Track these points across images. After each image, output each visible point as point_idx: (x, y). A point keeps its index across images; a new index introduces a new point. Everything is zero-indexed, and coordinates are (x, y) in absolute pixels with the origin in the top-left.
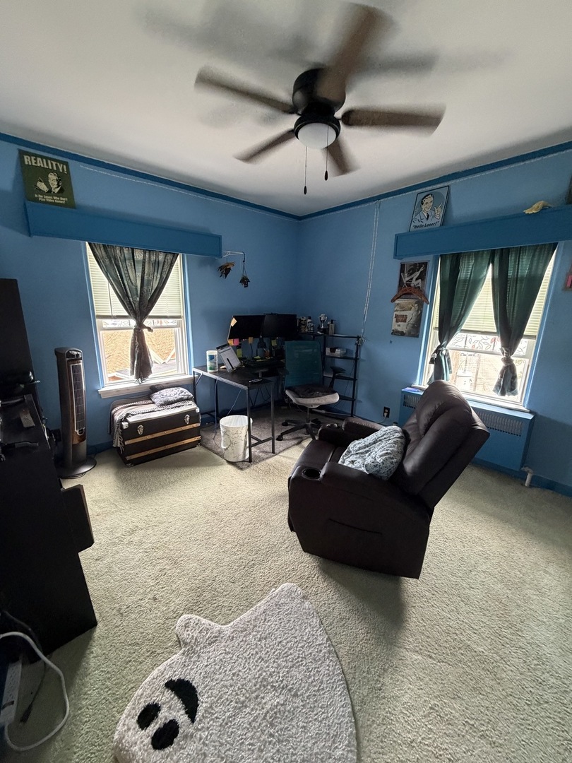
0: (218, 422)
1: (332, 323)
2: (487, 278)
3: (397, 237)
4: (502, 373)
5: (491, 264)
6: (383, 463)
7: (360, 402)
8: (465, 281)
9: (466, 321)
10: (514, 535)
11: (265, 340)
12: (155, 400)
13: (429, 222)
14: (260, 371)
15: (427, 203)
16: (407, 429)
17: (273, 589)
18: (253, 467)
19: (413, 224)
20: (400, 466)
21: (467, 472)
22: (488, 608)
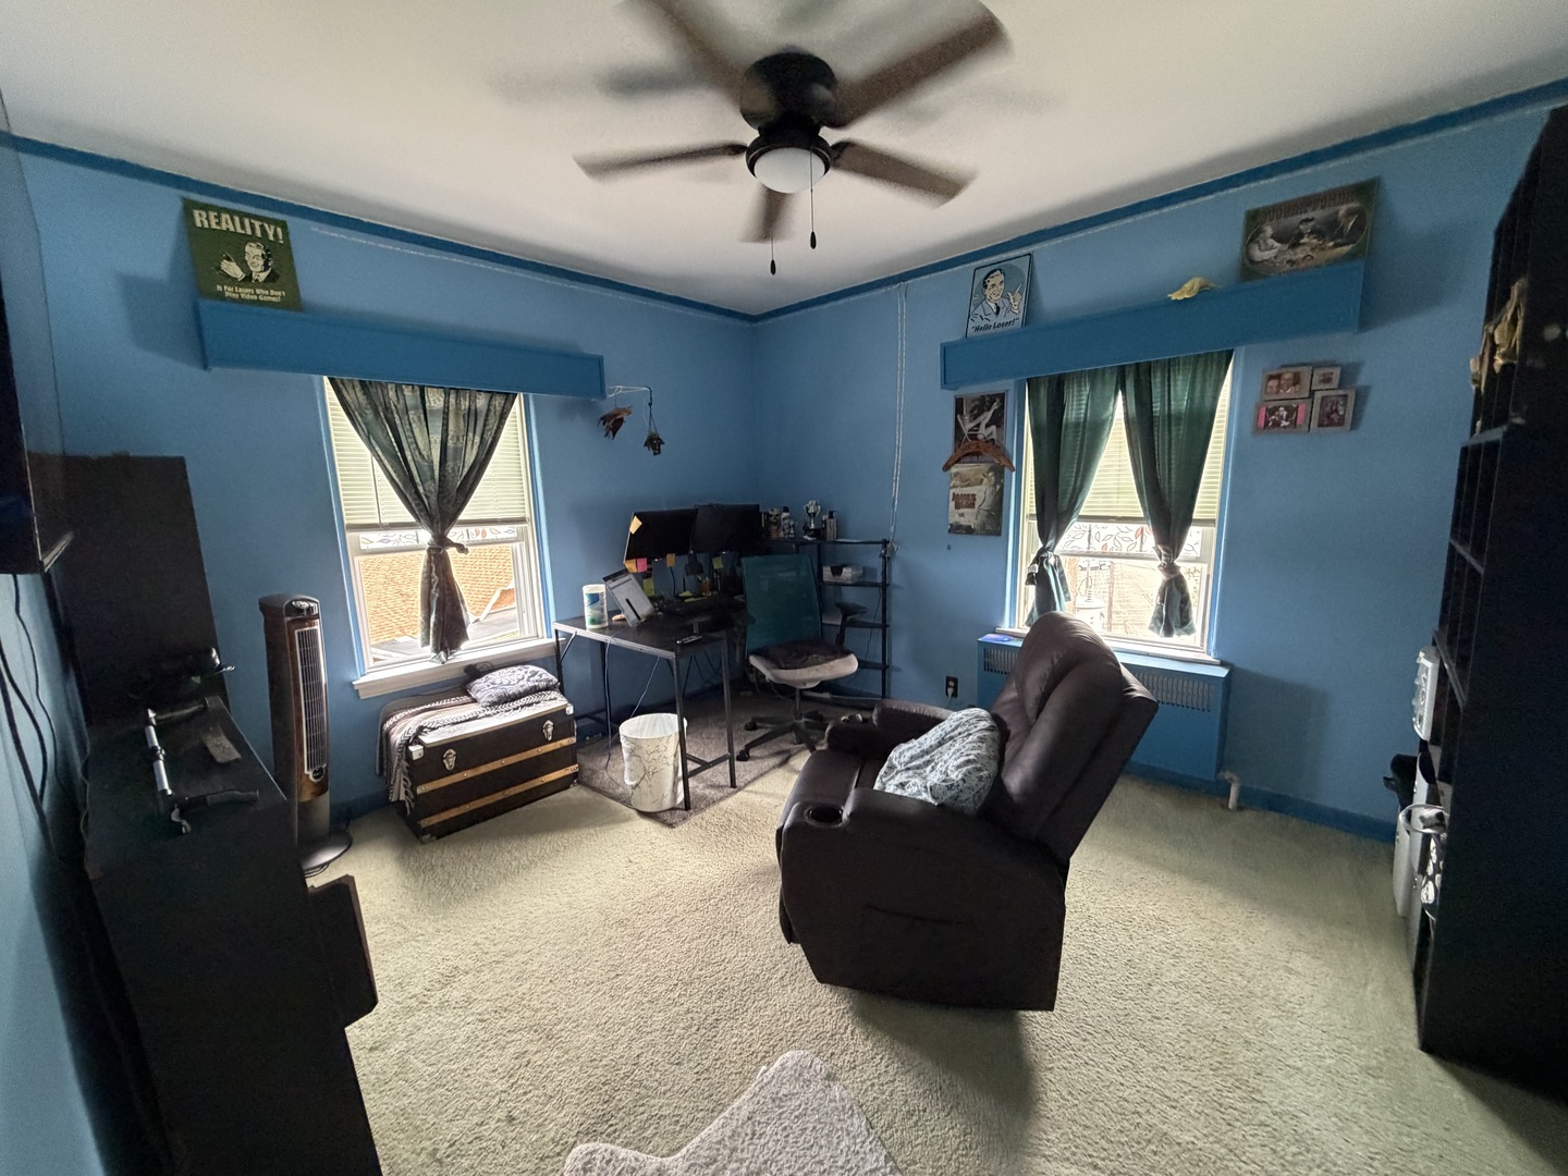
0: (616, 732)
1: (831, 516)
2: (1116, 417)
3: (945, 349)
4: (1162, 593)
5: (1120, 392)
6: (963, 780)
7: (898, 670)
8: (1077, 425)
9: (1087, 499)
10: (1222, 905)
11: (701, 558)
12: (478, 695)
13: (1001, 319)
14: (696, 622)
15: (993, 285)
16: (998, 711)
17: (764, 1068)
18: (695, 819)
19: (971, 324)
20: (998, 784)
21: (1118, 791)
22: (1192, 1054)
